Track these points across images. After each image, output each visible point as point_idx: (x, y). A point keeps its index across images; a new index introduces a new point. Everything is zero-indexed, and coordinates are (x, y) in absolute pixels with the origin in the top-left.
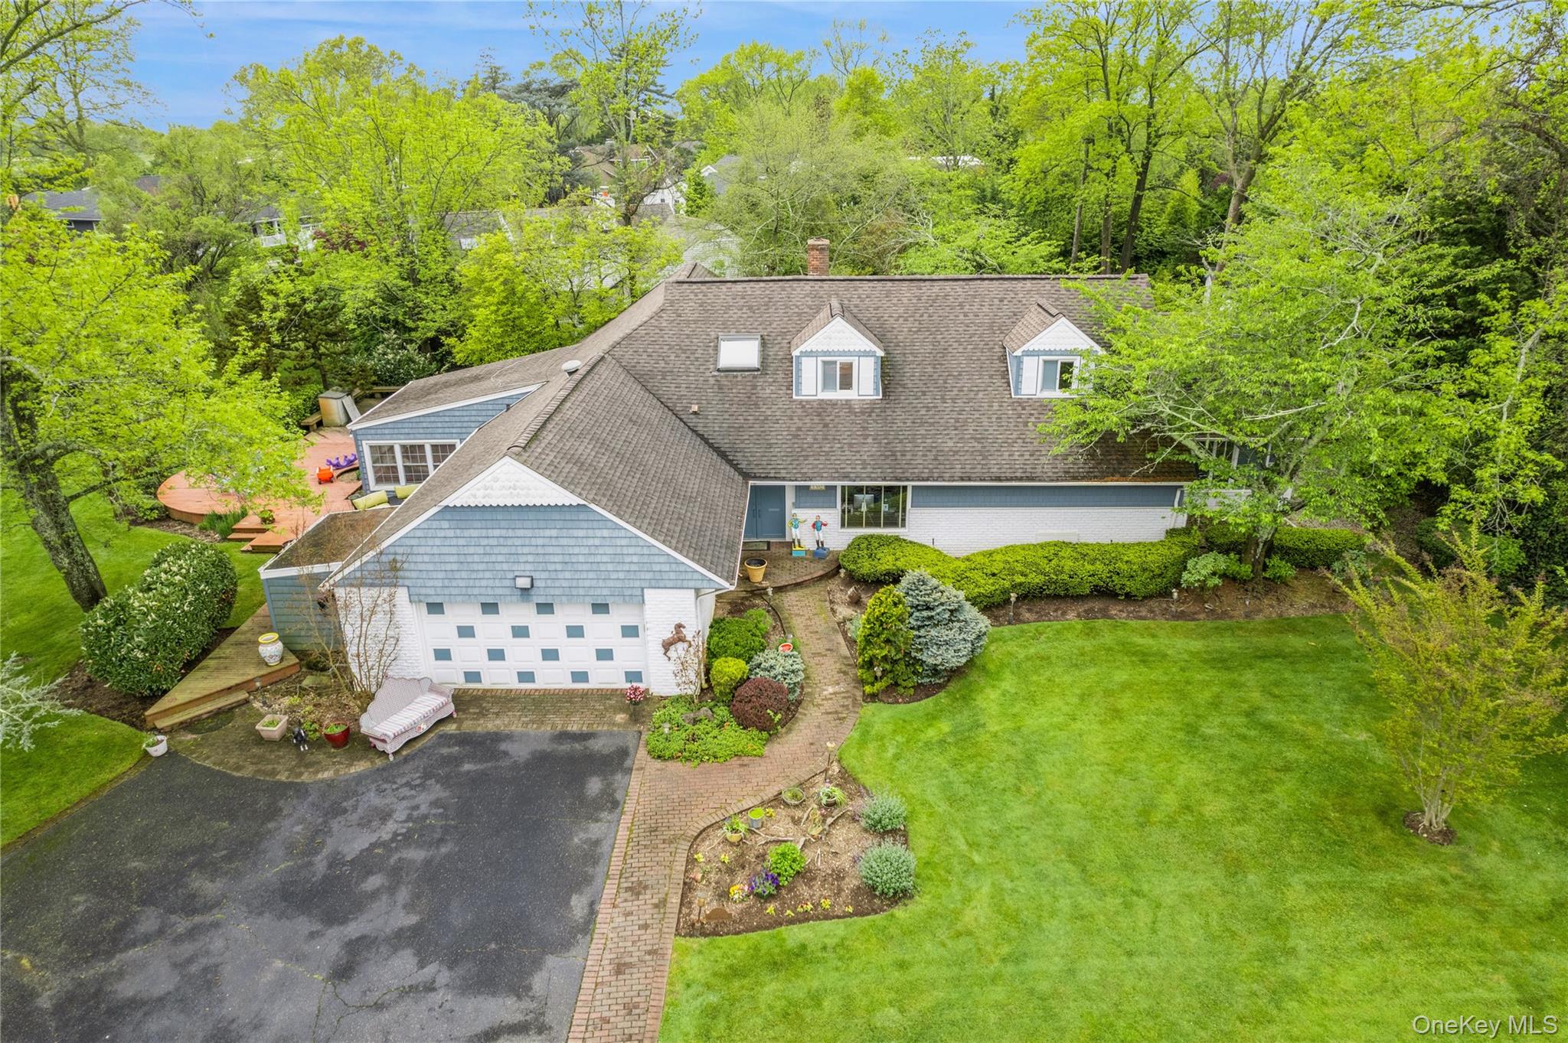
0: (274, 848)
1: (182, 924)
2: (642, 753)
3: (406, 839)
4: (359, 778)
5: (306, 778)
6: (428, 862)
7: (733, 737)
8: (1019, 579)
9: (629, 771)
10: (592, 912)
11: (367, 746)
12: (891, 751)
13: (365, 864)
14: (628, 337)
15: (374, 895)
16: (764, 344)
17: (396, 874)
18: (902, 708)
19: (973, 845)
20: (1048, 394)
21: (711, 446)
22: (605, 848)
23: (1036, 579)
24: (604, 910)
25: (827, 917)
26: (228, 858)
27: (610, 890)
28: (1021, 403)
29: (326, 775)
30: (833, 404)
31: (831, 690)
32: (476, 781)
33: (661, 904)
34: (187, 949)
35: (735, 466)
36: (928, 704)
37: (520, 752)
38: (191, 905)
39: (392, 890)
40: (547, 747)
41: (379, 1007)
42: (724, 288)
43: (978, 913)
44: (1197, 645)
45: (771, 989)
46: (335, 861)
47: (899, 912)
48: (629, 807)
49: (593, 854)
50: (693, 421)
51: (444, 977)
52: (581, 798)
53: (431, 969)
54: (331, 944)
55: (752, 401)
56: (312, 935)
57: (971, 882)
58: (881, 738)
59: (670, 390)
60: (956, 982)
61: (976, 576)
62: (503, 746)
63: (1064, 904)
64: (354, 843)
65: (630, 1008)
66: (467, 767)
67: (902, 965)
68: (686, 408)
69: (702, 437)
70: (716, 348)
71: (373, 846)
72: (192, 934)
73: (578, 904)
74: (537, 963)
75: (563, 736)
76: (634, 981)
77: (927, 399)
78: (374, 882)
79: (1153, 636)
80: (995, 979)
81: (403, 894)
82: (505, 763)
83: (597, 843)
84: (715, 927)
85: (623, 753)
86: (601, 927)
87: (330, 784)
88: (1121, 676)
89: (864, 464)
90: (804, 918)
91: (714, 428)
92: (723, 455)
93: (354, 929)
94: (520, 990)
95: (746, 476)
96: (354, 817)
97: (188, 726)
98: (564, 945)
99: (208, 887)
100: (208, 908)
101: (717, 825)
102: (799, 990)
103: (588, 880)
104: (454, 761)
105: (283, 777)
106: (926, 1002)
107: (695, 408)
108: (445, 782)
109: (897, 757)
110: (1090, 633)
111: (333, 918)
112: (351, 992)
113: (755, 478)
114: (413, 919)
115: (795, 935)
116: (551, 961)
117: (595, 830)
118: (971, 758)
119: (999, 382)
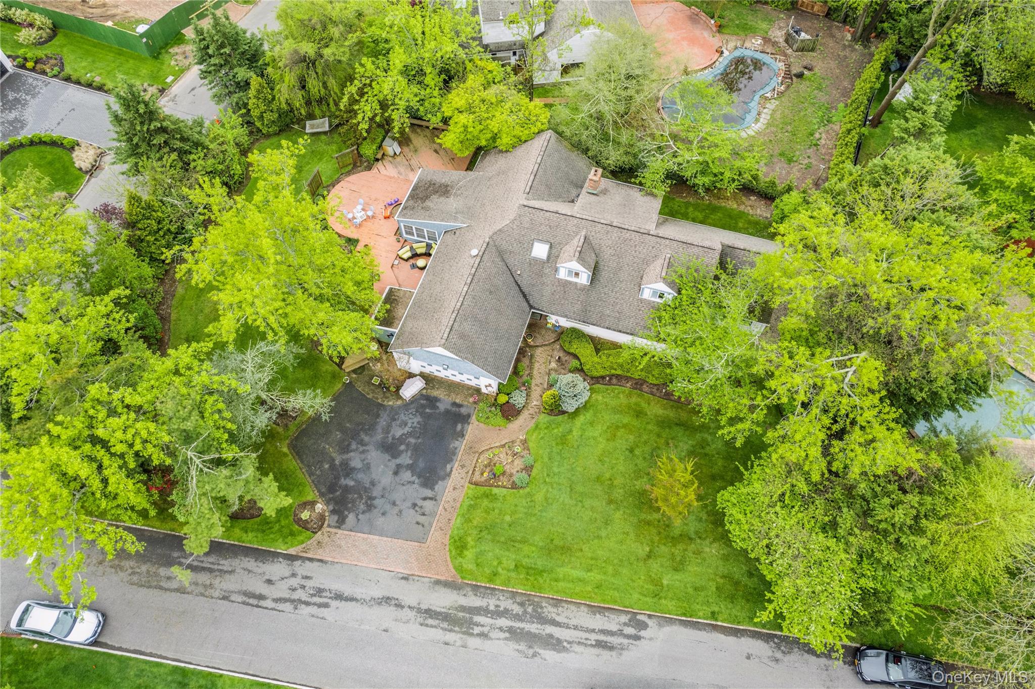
0: (380, 430)
1: (361, 449)
2: (474, 417)
3: (410, 434)
4: (399, 407)
5: (385, 403)
6: (415, 444)
7: (499, 420)
8: (613, 372)
9: (469, 424)
10: (451, 471)
11: (401, 398)
12: (542, 435)
13: (401, 440)
14: (500, 230)
15: (402, 452)
16: (551, 247)
17: (408, 445)
18: (553, 418)
19: (548, 475)
20: (653, 299)
21: (521, 290)
22: (457, 451)
23: (619, 372)
24: (454, 470)
25: (504, 487)
26: (369, 429)
27: (456, 465)
28: (642, 301)
29: (391, 403)
30: (570, 283)
31: (535, 403)
32: (429, 416)
33: (468, 472)
34: (363, 456)
35: (527, 301)
36: (560, 418)
37: (442, 407)
38: (362, 443)
39: (407, 451)
40: (449, 407)
41: (403, 485)
42: (542, 213)
43: (539, 497)
44: (660, 412)
45: (485, 503)
46: (393, 438)
47: (521, 491)
48: (466, 437)
49: (454, 453)
50: (517, 278)
51: (417, 481)
52: (455, 430)
53: (414, 477)
54: (393, 464)
55: (540, 274)
56: (389, 460)
57: (542, 486)
58: (541, 429)
59: (511, 261)
60: (526, 513)
61: (598, 367)
62: (438, 404)
63: (561, 500)
64: (398, 432)
65: (454, 500)
66: (427, 410)
67: (516, 505)
68: (516, 271)
69: (519, 286)
70: (532, 244)
71: (403, 434)
72: (363, 452)
73: (449, 467)
74: (437, 483)
75: (454, 404)
76: (457, 493)
77: (606, 290)
78: (403, 447)
79: (649, 404)
80: (535, 515)
81: (409, 453)
82: (437, 411)
83: (456, 448)
84: (476, 484)
85: (469, 416)
86: (452, 476)
87: (392, 407)
88: (626, 420)
89: (574, 313)
90: (498, 486)
91: (524, 284)
92: (525, 296)
93: (398, 461)
94: (432, 489)
95: (531, 307)
96: (398, 423)
97: (354, 371)
98: (443, 479)
99: (366, 439)
100: (366, 445)
101: (487, 450)
102: (491, 505)
103: (452, 460)
104: (423, 406)
105: (380, 401)
106: (517, 516)
107: (519, 272)
108: (421, 414)
109: (542, 438)
110: (629, 396)
111: (395, 456)
112: (397, 479)
113: (535, 308)
114: (411, 462)
115: (495, 491)
116: (440, 482)
117: (457, 443)
118: (563, 444)
119: (637, 288)
